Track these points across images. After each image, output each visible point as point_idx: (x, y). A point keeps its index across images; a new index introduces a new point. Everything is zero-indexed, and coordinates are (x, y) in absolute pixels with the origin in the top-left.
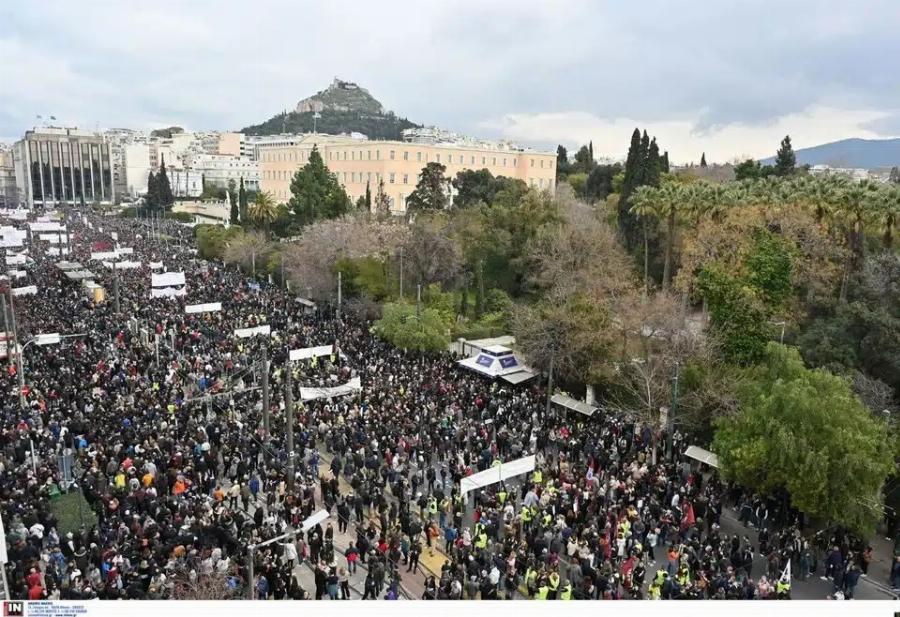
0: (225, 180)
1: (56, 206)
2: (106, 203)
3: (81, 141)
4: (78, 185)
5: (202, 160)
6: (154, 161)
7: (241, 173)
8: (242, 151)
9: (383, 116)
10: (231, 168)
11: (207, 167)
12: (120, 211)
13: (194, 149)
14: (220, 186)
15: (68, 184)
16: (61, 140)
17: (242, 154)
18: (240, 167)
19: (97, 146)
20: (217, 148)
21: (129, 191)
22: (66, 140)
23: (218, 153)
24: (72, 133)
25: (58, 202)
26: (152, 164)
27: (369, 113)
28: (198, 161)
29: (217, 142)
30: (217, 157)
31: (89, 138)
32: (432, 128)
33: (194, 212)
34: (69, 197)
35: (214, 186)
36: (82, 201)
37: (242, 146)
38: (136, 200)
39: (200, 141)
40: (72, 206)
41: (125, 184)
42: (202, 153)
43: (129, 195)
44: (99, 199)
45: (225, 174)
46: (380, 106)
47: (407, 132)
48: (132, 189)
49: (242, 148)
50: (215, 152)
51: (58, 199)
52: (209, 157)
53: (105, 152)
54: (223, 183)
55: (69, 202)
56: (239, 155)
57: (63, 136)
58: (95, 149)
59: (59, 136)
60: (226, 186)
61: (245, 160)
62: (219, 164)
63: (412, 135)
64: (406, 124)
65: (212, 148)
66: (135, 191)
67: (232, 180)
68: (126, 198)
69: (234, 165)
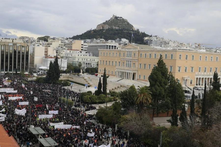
0: (77, 63)
1: (5, 74)
2: (27, 73)
3: (18, 45)
4: (15, 64)
5: (65, 52)
6: (46, 53)
7: (84, 59)
8: (82, 48)
9: (133, 31)
10: (79, 57)
11: (68, 56)
12: (35, 78)
13: (62, 47)
14: (74, 65)
15: (11, 64)
16: (10, 44)
17: (82, 50)
18: (82, 57)
19: (24, 47)
20: (71, 47)
21: (35, 67)
22: (12, 44)
23: (71, 49)
24: (14, 41)
25: (6, 72)
26: (45, 55)
27: (128, 30)
28: (63, 53)
29: (72, 45)
30: (72, 51)
31: (21, 43)
32: (156, 36)
33: (67, 79)
34: (10, 70)
35: (72, 65)
36: (16, 72)
37: (82, 46)
38: (39, 72)
39: (63, 44)
40: (11, 74)
41: (33, 63)
42: (65, 49)
43: (35, 69)
44: (23, 71)
45: (77, 60)
46: (133, 26)
47: (146, 38)
48: (36, 66)
49: (82, 47)
50: (70, 48)
51: (6, 71)
52: (68, 51)
53: (27, 50)
54: (76, 64)
55: (11, 72)
56: (81, 51)
57: (10, 43)
58: (23, 48)
59: (9, 43)
60: (77, 65)
61: (84, 53)
62: (73, 55)
63: (148, 40)
64: (144, 35)
65: (69, 47)
66: (37, 67)
67: (80, 63)
68: (34, 70)
69: (80, 55)
